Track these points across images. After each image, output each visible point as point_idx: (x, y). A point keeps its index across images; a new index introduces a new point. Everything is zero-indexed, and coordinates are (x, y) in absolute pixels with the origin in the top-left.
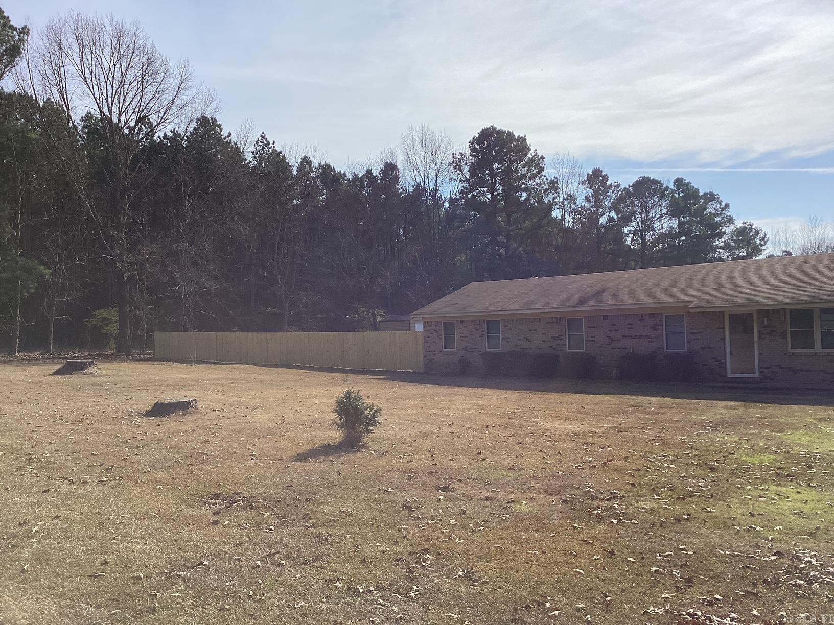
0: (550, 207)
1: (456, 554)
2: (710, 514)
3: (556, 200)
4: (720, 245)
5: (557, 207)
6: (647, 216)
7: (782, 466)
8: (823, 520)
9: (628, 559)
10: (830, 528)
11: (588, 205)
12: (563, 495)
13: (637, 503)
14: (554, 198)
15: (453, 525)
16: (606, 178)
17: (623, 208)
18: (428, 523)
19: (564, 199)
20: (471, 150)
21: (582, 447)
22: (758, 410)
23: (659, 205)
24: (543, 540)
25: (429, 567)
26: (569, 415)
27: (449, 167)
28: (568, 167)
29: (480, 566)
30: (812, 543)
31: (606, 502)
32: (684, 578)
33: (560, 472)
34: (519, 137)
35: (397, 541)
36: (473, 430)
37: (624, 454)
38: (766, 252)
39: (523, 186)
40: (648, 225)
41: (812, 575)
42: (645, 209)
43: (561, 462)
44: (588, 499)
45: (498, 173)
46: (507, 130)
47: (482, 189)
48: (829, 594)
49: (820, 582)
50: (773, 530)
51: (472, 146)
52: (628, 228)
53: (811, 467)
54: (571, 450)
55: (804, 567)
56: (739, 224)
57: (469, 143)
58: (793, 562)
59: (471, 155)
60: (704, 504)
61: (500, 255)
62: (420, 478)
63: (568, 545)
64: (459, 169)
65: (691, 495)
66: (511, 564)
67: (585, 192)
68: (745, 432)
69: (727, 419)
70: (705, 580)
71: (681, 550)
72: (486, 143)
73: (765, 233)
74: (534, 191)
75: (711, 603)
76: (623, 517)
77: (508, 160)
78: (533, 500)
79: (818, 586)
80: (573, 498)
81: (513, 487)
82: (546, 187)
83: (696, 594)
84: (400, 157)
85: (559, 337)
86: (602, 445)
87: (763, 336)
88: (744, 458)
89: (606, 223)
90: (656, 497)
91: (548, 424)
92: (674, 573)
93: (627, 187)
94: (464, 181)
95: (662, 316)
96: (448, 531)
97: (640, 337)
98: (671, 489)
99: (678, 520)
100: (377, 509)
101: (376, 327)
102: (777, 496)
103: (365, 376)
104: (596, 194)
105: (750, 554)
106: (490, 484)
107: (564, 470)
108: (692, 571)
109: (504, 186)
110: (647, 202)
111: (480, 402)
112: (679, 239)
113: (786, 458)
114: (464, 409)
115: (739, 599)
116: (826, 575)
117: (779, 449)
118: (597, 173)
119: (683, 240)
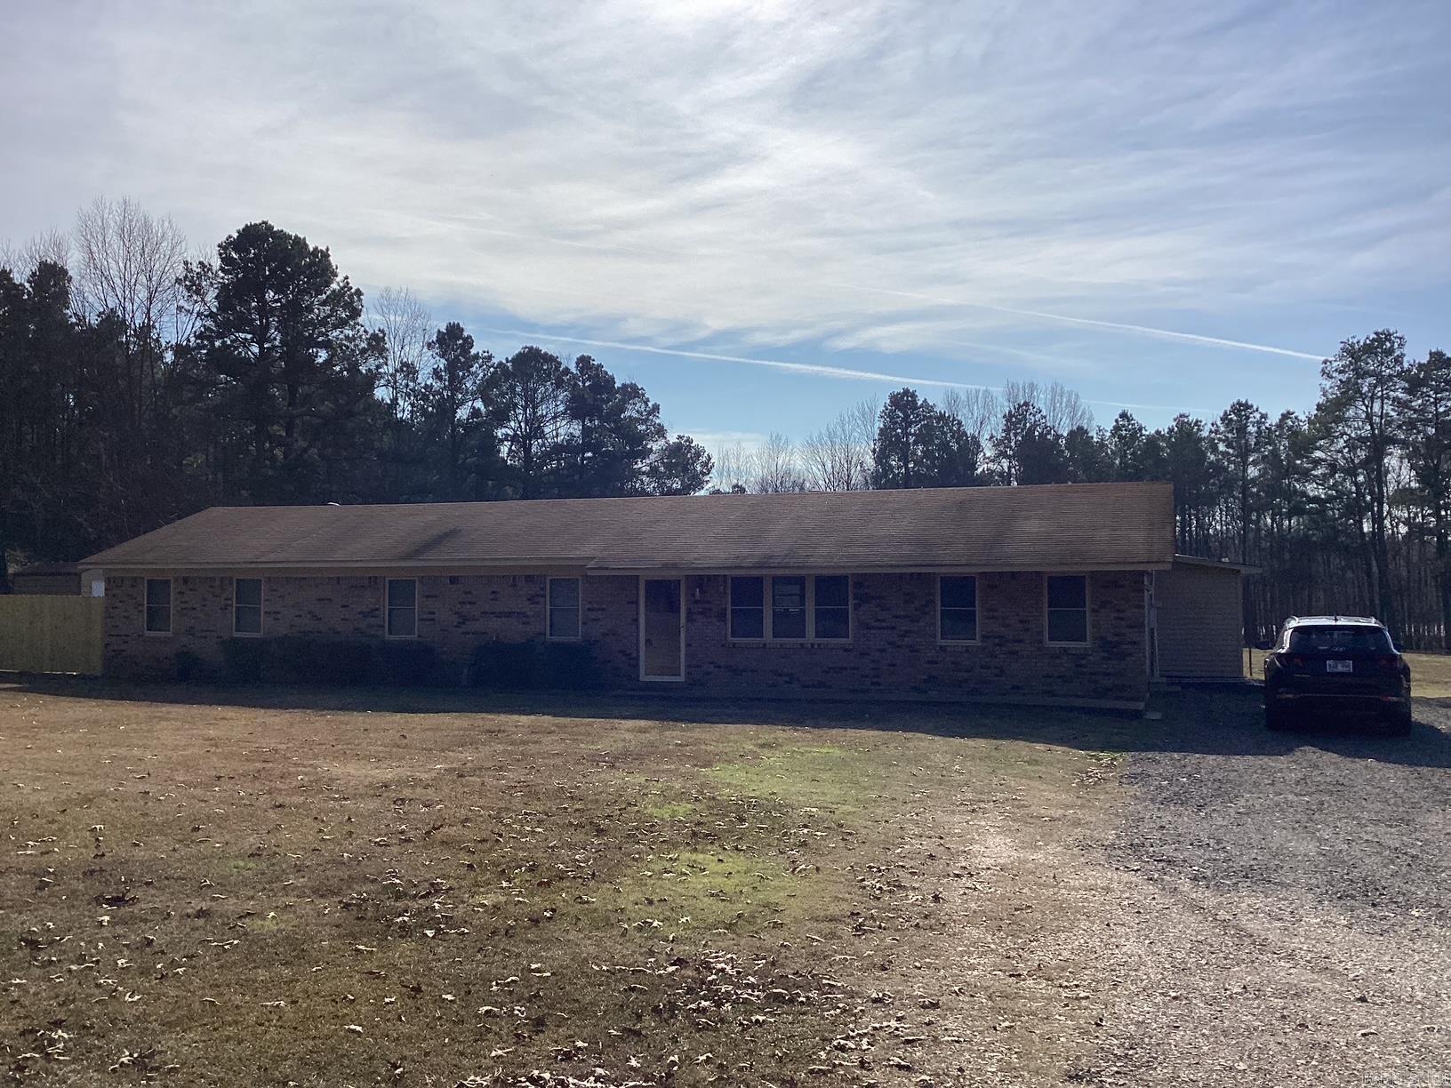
0: (372, 378)
1: (121, 1025)
2: (586, 906)
3: (381, 370)
4: (644, 469)
5: (382, 382)
6: (535, 413)
7: (704, 820)
8: (749, 901)
9: (443, 996)
10: (756, 915)
11: (437, 385)
12: (345, 896)
13: (473, 897)
14: (378, 367)
15: (123, 969)
16: (469, 342)
17: (497, 396)
18: (70, 971)
19: (396, 371)
20: (223, 260)
21: (393, 806)
22: (678, 733)
23: (554, 397)
24: (297, 981)
25: (59, 1054)
26: (376, 751)
27: (177, 286)
28: (406, 316)
29: (167, 1042)
30: (730, 939)
31: (420, 901)
32: (530, 1019)
33: (345, 855)
34: (316, 249)
36: (190, 785)
37: (463, 813)
38: (710, 485)
39: (320, 339)
40: (535, 428)
41: (723, 990)
42: (531, 402)
43: (350, 836)
44: (389, 898)
45: (275, 308)
46: (294, 235)
47: (243, 335)
48: (744, 1020)
49: (734, 1001)
50: (677, 925)
51: (225, 253)
52: (504, 430)
53: (742, 820)
54: (376, 812)
55: (714, 980)
56: (672, 438)
57: (219, 246)
58: (699, 972)
59: (222, 269)
60: (579, 891)
61: (273, 458)
62: (64, 884)
63: (341, 984)
64: (197, 293)
65: (561, 877)
66: (232, 1030)
67: (433, 361)
68: (655, 769)
69: (632, 748)
70: (564, 1018)
71: (534, 971)
72: (253, 251)
73: (708, 455)
74: (342, 349)
75: (568, 1057)
76: (446, 924)
77: (293, 289)
78: (289, 909)
79: (730, 1008)
80: (364, 899)
81: (254, 888)
82: (364, 345)
83: (548, 1043)
84: (73, 254)
85: (372, 614)
86: (428, 801)
87: (694, 617)
88: (649, 811)
89: (468, 419)
90: (505, 884)
91: (337, 769)
92: (516, 1012)
93: (504, 362)
94: (206, 316)
95: (545, 580)
96: (110, 981)
97: (509, 615)
98: (531, 869)
99: (535, 922)
101: (4, 586)
102: (689, 869)
104: (452, 367)
105: (638, 966)
106: (210, 886)
107: (354, 850)
108: (545, 1005)
109: (284, 334)
110: (535, 390)
111: (211, 732)
112: (583, 455)
113: (710, 808)
114: (177, 746)
115: (612, 1043)
116: (744, 988)
117: (702, 793)
118: (454, 332)
119: (589, 457)
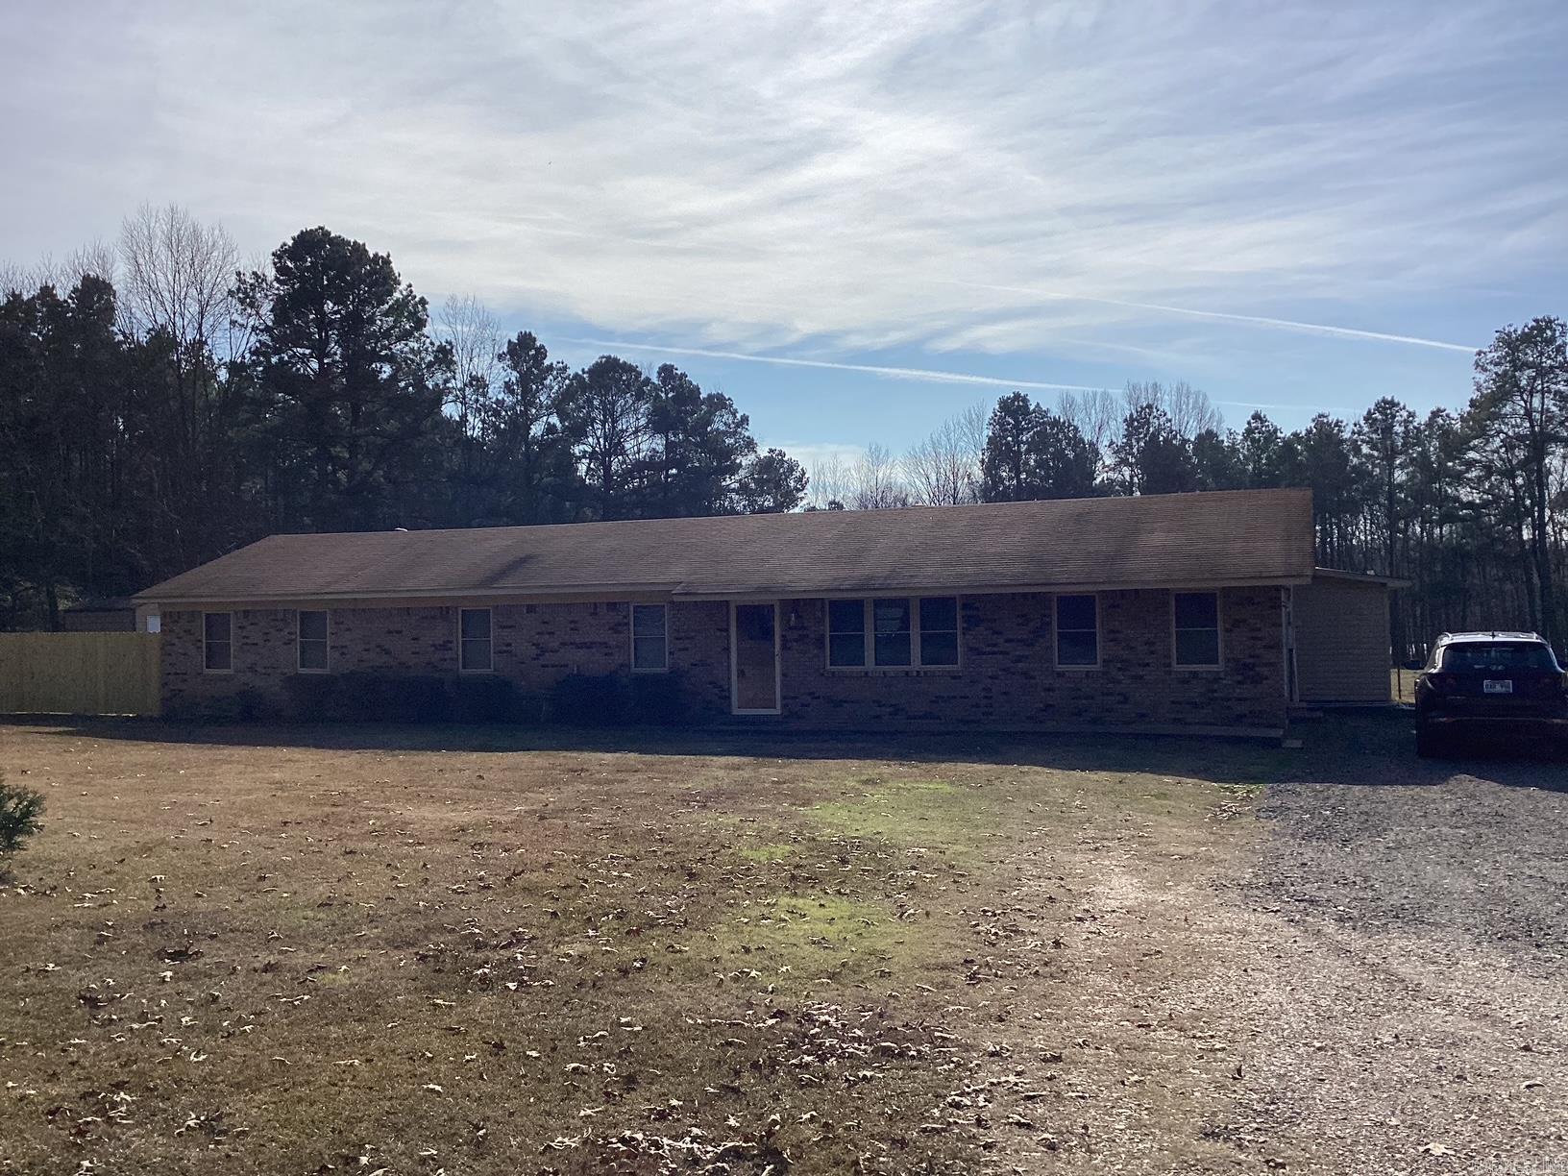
0: (438, 397)
1: (186, 1086)
2: (679, 955)
3: (449, 385)
4: (733, 486)
5: (451, 397)
6: (614, 428)
7: (804, 862)
8: (854, 949)
9: (528, 1053)
10: (862, 963)
11: (509, 400)
12: (421, 947)
13: (557, 947)
14: (446, 381)
15: (188, 1027)
16: (541, 352)
17: (573, 410)
18: (131, 1030)
19: (465, 385)
20: (277, 269)
21: (470, 851)
22: (775, 770)
23: (635, 410)
24: (372, 1038)
25: (122, 1118)
26: (452, 793)
27: (230, 298)
28: (473, 325)
29: (235, 1104)
30: (834, 990)
31: (501, 952)
32: (621, 1077)
33: (421, 903)
34: (376, 255)
35: (54, 1074)
36: (255, 831)
37: (546, 858)
38: (805, 502)
39: (383, 353)
40: (615, 446)
41: (827, 1044)
42: (611, 415)
43: (426, 883)
44: (468, 949)
45: (335, 320)
46: (352, 240)
47: (301, 351)
48: (850, 1075)
49: (839, 1056)
50: (777, 974)
51: (280, 262)
52: (581, 447)
53: (844, 862)
54: (450, 860)
55: (817, 1033)
56: (763, 452)
57: (273, 254)
58: (802, 1025)
59: (277, 280)
60: (671, 939)
61: (336, 482)
62: (124, 937)
63: (418, 1041)
64: (252, 305)
65: (652, 924)
66: (304, 1091)
67: (504, 374)
68: (751, 808)
69: (725, 787)
70: (657, 1075)
71: (623, 1025)
72: (309, 259)
73: (802, 470)
74: (406, 363)
75: (662, 1116)
76: (529, 976)
77: (354, 299)
78: (362, 961)
79: (835, 1063)
80: (441, 951)
81: (324, 940)
82: (430, 358)
83: (640, 1102)
84: (118, 267)
85: (445, 646)
86: (508, 845)
87: (790, 644)
88: (744, 854)
89: (542, 435)
90: (591, 933)
91: (410, 812)
92: (606, 1069)
93: (580, 373)
94: (261, 331)
95: (628, 607)
96: (174, 1040)
97: (590, 645)
98: (618, 917)
99: (625, 972)
100: (17, 1010)
101: (55, 623)
102: (789, 915)
103: (22, 728)
104: (524, 380)
105: (736, 1019)
106: (278, 938)
107: (430, 898)
108: (637, 1061)
109: (345, 349)
110: (614, 403)
111: (276, 775)
112: (667, 472)
113: (810, 849)
114: (241, 790)
115: (709, 1101)
116: (850, 1042)
117: (801, 833)
118: (526, 341)
119: (673, 475)
